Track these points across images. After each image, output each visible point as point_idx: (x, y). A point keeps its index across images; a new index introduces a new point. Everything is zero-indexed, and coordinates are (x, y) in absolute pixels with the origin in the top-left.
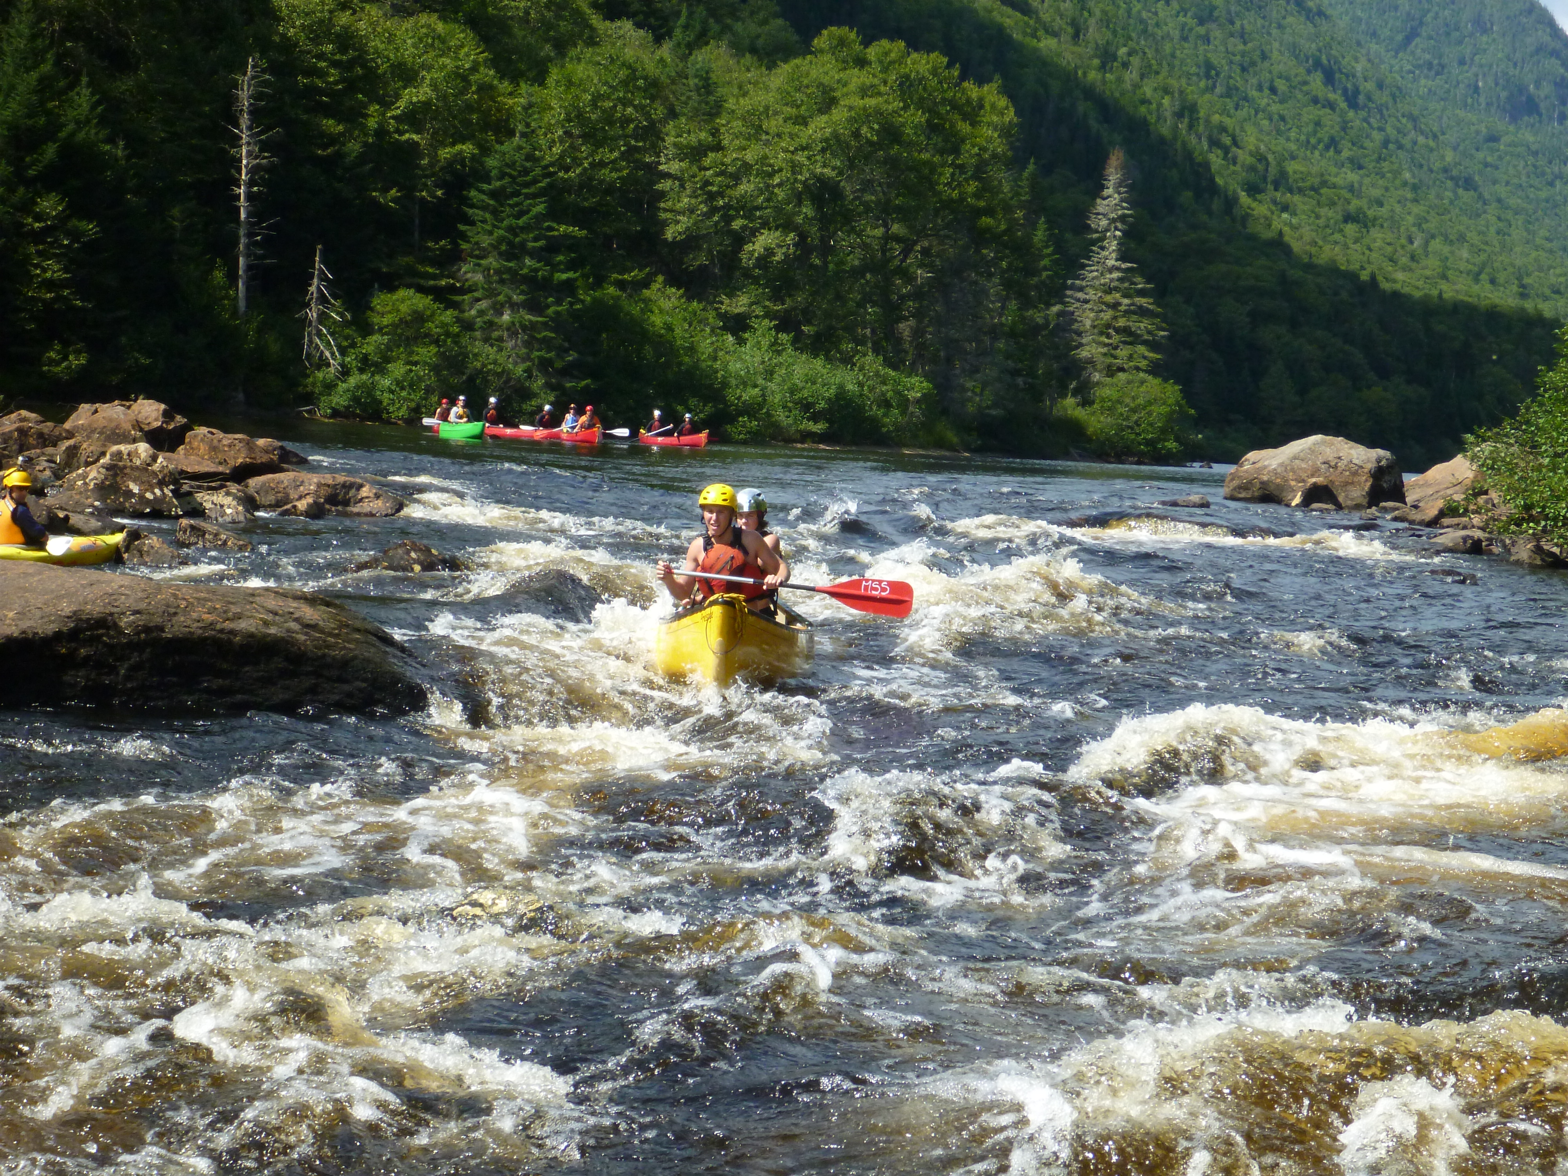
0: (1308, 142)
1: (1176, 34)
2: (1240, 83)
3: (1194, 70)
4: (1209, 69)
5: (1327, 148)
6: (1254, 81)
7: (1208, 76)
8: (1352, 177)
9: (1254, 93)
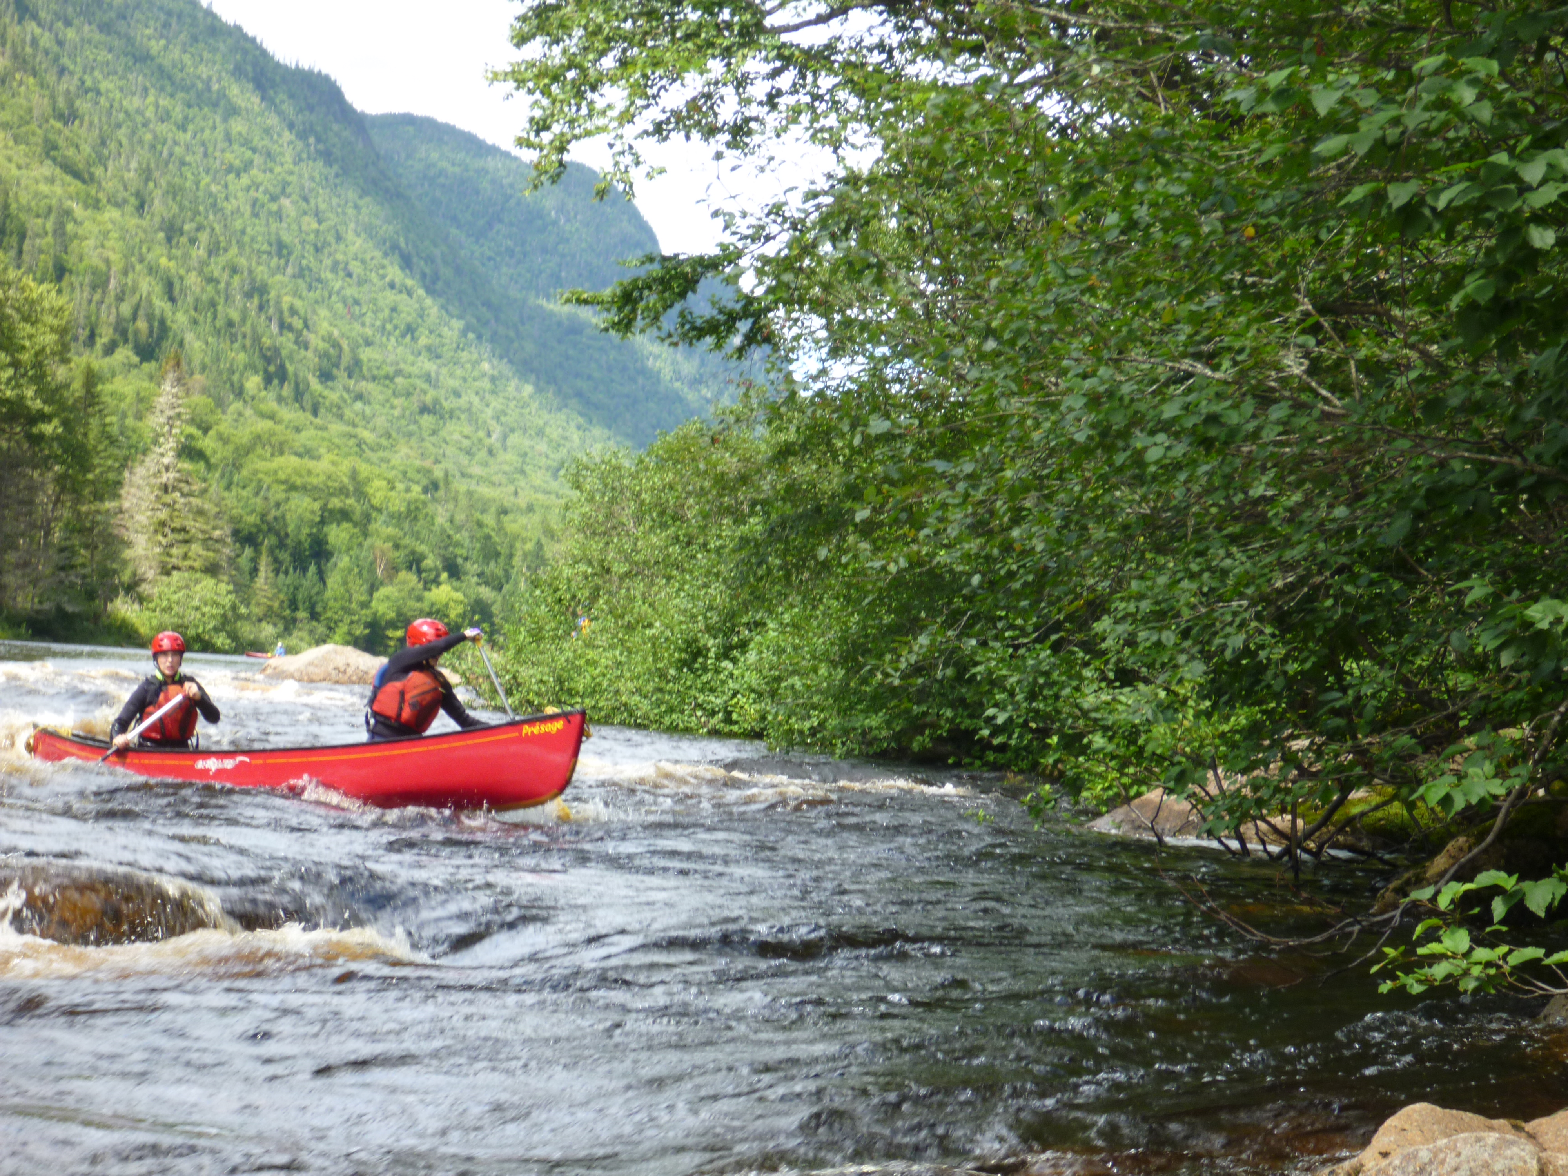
0: (384, 328)
1: (247, 210)
2: (313, 264)
3: (265, 247)
4: (281, 249)
5: (403, 336)
6: (328, 262)
7: (280, 255)
8: (430, 366)
9: (329, 275)
